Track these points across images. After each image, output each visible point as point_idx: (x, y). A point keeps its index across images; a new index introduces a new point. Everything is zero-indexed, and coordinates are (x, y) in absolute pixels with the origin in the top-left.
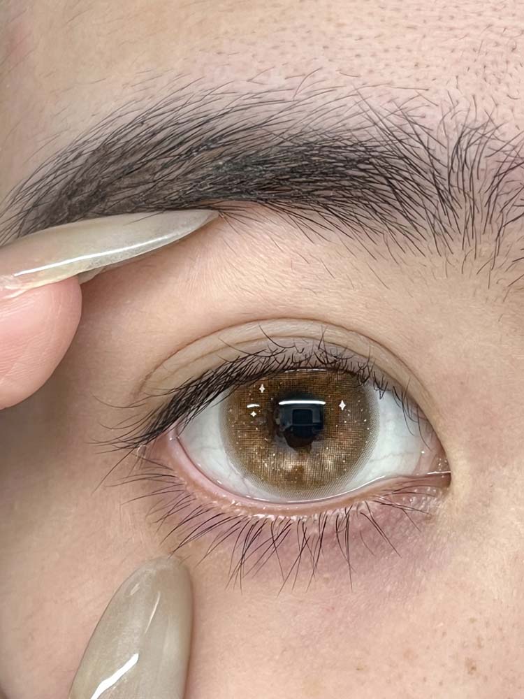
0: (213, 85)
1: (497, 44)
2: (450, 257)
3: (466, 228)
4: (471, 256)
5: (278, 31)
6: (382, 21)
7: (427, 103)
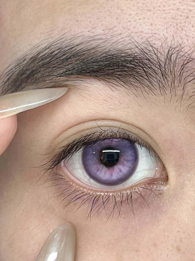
0: (75, 33)
1: (181, 16)
2: (166, 96)
3: (171, 85)
4: (174, 95)
5: (99, 12)
6: (138, 8)
7: (156, 39)
